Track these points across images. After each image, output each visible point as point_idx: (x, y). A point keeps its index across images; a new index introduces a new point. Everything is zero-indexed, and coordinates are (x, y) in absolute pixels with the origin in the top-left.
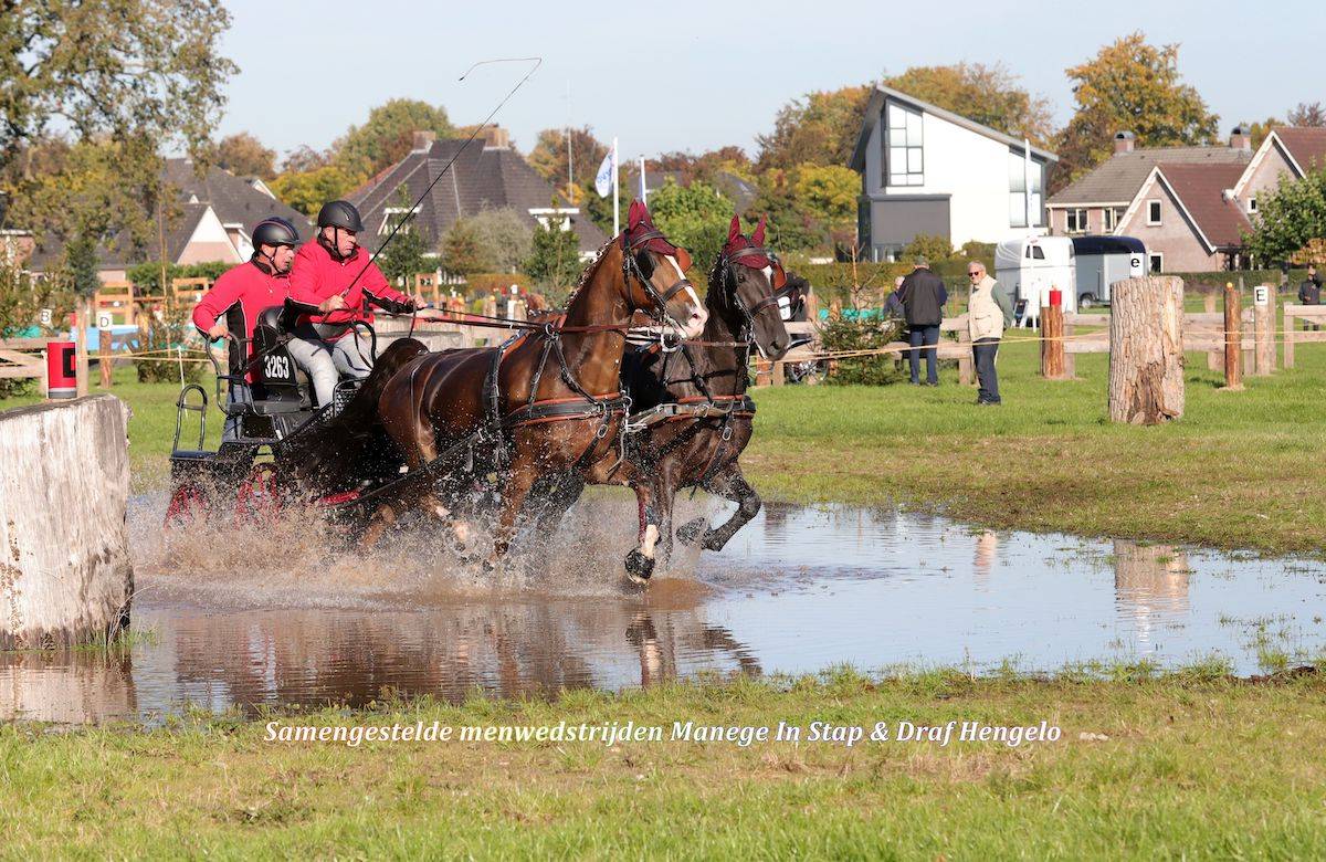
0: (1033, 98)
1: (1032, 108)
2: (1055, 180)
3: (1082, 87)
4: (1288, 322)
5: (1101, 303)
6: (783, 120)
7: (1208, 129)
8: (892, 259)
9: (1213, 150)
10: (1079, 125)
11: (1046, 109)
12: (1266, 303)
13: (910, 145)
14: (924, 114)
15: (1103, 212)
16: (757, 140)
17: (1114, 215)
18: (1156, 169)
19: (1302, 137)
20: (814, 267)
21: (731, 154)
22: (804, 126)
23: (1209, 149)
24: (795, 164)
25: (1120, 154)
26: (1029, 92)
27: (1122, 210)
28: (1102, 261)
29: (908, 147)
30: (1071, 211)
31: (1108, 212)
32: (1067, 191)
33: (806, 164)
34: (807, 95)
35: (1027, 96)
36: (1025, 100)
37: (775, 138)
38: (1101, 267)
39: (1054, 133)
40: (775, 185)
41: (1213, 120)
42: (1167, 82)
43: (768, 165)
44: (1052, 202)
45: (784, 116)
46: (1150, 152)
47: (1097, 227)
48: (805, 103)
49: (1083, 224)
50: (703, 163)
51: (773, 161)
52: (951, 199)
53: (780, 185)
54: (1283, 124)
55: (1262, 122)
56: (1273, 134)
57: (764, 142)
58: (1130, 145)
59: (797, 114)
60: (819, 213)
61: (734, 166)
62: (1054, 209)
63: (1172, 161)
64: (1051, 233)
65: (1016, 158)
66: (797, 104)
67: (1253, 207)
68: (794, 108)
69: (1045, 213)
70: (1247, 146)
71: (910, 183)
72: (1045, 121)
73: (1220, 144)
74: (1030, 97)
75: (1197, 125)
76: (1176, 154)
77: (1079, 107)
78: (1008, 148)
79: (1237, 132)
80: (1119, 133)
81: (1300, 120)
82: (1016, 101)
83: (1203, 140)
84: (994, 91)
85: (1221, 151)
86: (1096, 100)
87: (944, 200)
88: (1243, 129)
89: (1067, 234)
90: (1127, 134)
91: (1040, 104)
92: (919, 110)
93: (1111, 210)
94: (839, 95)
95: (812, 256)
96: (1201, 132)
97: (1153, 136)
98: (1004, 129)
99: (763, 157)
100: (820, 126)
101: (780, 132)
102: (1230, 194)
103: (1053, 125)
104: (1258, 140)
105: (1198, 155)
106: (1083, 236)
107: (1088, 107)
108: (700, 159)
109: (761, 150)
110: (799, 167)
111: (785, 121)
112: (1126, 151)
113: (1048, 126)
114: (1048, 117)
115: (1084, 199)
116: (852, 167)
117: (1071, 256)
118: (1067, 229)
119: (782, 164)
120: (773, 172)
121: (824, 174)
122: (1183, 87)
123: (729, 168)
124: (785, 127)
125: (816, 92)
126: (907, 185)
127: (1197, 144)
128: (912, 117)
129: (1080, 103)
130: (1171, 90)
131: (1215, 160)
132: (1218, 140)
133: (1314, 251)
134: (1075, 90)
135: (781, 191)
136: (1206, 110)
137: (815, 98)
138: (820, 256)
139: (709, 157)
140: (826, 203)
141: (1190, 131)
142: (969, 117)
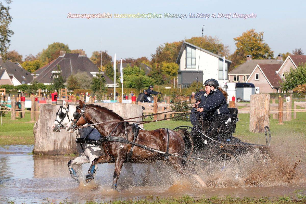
0: (225, 46)
1: (225, 49)
2: (231, 67)
3: (238, 43)
4: (295, 106)
5: (242, 101)
6: (158, 50)
7: (271, 55)
8: (187, 88)
9: (273, 60)
10: (237, 53)
11: (228, 49)
12: (289, 101)
13: (192, 57)
14: (196, 49)
15: (243, 76)
16: (151, 55)
17: (246, 77)
18: (258, 65)
19: (297, 58)
20: (166, 89)
21: (144, 59)
22: (164, 52)
23: (272, 60)
24: (161, 62)
25: (248, 61)
26: (223, 44)
27: (248, 76)
28: (243, 89)
29: (192, 58)
30: (235, 76)
31: (244, 76)
32: (234, 71)
33: (165, 62)
34: (165, 44)
35: (223, 45)
36: (223, 46)
37: (156, 55)
38: (243, 91)
39: (230, 55)
40: (156, 67)
41: (272, 52)
42: (260, 42)
43: (154, 62)
44: (230, 73)
45: (159, 49)
46: (256, 61)
47: (241, 80)
48: (164, 46)
49: (238, 80)
50: (137, 61)
51: (156, 61)
52: (203, 72)
53: (158, 67)
54: (291, 54)
55: (285, 53)
56: (289, 56)
57: (153, 56)
58: (251, 59)
59: (162, 48)
60: (168, 75)
61: (145, 62)
62: (230, 75)
63: (262, 63)
64: (229, 82)
65: (221, 62)
66: (162, 46)
67: (283, 76)
68: (161, 47)
69: (228, 76)
70: (282, 60)
71: (192, 67)
73: (274, 59)
75: (268, 54)
76: (263, 61)
77: (237, 48)
78: (218, 59)
79: (279, 56)
80: (248, 55)
81: (296, 53)
82: (220, 47)
83: (270, 58)
84: (214, 43)
85: (275, 61)
86: (241, 47)
87: (201, 72)
88: (281, 55)
89: (234, 82)
90: (250, 56)
91: (226, 47)
92: (195, 48)
93: (245, 76)
94: (173, 44)
95: (166, 86)
96: (270, 56)
97: (256, 56)
98: (217, 53)
99: (153, 60)
100: (168, 52)
101: (157, 54)
102: (277, 72)
103: (230, 53)
104: (285, 58)
105: (269, 62)
106: (238, 83)
107: (239, 48)
108: (136, 60)
109: (152, 58)
110: (162, 63)
111: (159, 50)
112: (249, 60)
113: (228, 53)
114: (228, 51)
115: (238, 73)
116: (177, 63)
117: (235, 88)
118: (233, 80)
119: (158, 62)
120: (156, 64)
121: (170, 65)
122: (265, 43)
123: (143, 62)
124: (159, 52)
125: (167, 43)
127: (268, 59)
128: (193, 50)
129: (237, 47)
130: (261, 44)
131: (273, 63)
132: (274, 58)
133: (299, 88)
134: (236, 44)
135: (158, 69)
136: (270, 50)
137: (167, 44)
138: (168, 86)
139: (139, 59)
140: (169, 73)
141: (266, 55)
142: (208, 50)
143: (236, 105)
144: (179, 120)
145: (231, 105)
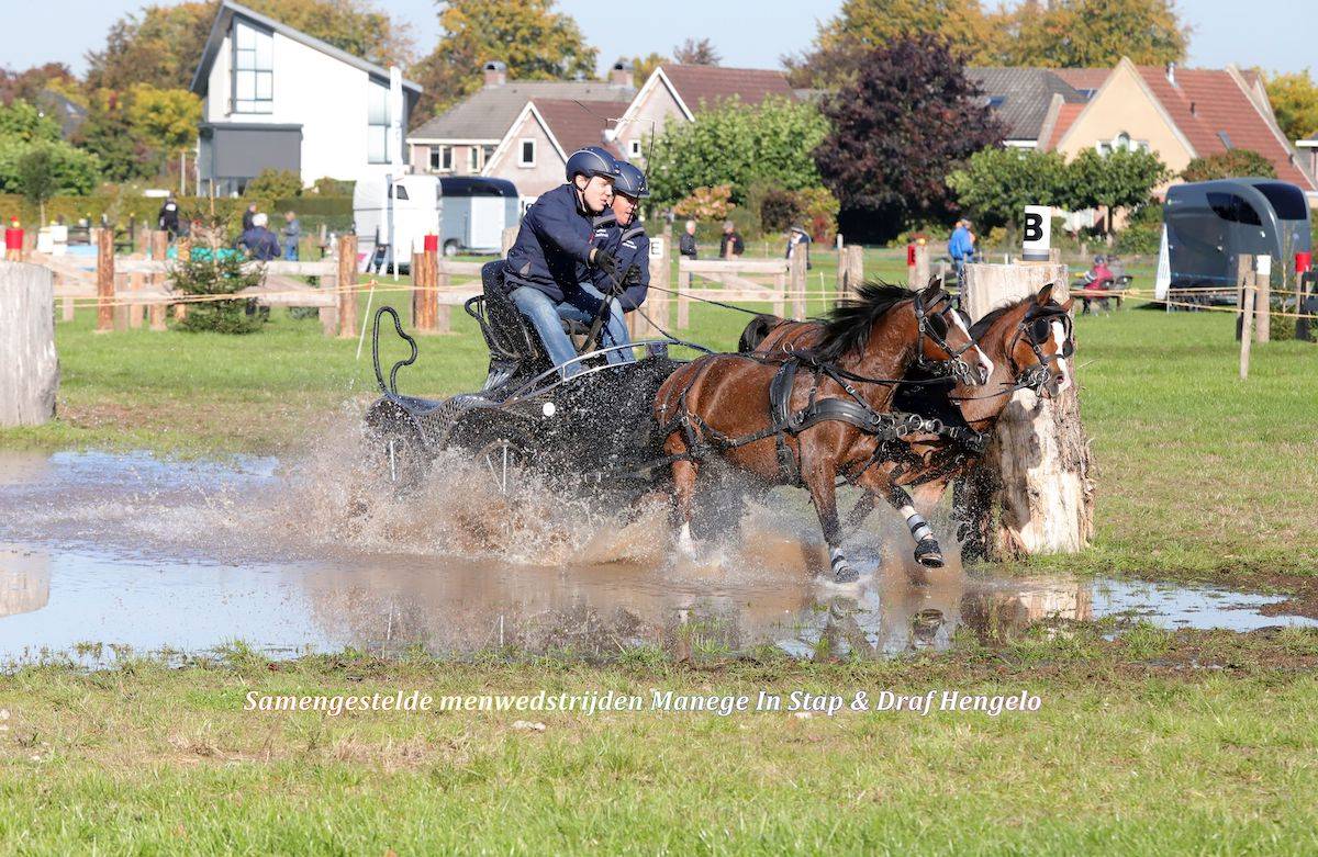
0: (394, 22)
1: (393, 34)
2: (418, 109)
3: (448, 12)
4: (684, 279)
5: (466, 251)
6: (117, 33)
7: (585, 66)
8: (235, 195)
9: (592, 86)
10: (445, 52)
11: (408, 34)
12: (661, 256)
13: (259, 68)
14: (275, 34)
15: (470, 150)
16: (85, 56)
17: (481, 154)
18: (531, 105)
19: (691, 76)
20: (148, 200)
21: (57, 71)
22: (139, 43)
23: (587, 85)
24: (128, 84)
25: (490, 86)
26: (390, 15)
27: (490, 149)
28: (469, 204)
29: (256, 71)
30: (435, 147)
31: (475, 150)
32: (431, 125)
33: (142, 85)
34: (144, 9)
35: (388, 19)
36: (386, 24)
37: (106, 54)
38: (468, 212)
39: (417, 61)
40: (106, 107)
41: (592, 53)
42: (542, 9)
43: (99, 85)
44: (414, 137)
45: (118, 31)
46: (523, 86)
47: (463, 167)
48: (141, 17)
49: (447, 163)
50: (28, 80)
51: (106, 80)
52: (303, 130)
53: (113, 107)
54: (667, 60)
55: (644, 57)
56: (659, 71)
57: (94, 59)
58: (501, 79)
59: (132, 28)
60: (155, 140)
61: (60, 85)
62: (416, 145)
63: (549, 96)
64: (412, 171)
65: (378, 89)
66: (132, 17)
67: (635, 150)
68: (129, 22)
69: (406, 147)
70: (630, 84)
71: (258, 110)
72: (406, 48)
73: (597, 80)
74: (392, 20)
75: (573, 58)
76: (551, 89)
77: (445, 33)
78: (367, 75)
79: (619, 67)
80: (489, 63)
81: (687, 57)
82: (375, 24)
83: (580, 74)
84: (351, 11)
85: (602, 87)
86: (463, 26)
87: (295, 130)
88: (626, 64)
89: (431, 173)
90: (497, 65)
91: (402, 29)
92: (269, 30)
93: (478, 148)
94: (177, 10)
95: (147, 188)
96: (580, 66)
97: (522, 68)
98: (361, 53)
99: (92, 75)
100: (159, 44)
101: (112, 49)
102: (610, 135)
103: (415, 52)
104: (643, 77)
105: (576, 90)
106: (448, 176)
107: (454, 33)
108: (23, 76)
109: (90, 67)
110: (133, 88)
111: (119, 36)
112: (496, 84)
113: (410, 52)
114: (410, 43)
115: (450, 135)
116: (194, 91)
117: (439, 198)
118: (429, 167)
119: (114, 85)
120: (105, 94)
121: (164, 97)
122: (560, 15)
123: (54, 85)
124: (117, 43)
125: (153, 7)
126: (255, 113)
127: (573, 79)
128: (261, 37)
129: (446, 28)
130: (546, 18)
131: (593, 97)
132: (597, 75)
133: (701, 201)
134: (441, 14)
135: (114, 114)
136: (583, 41)
137: (153, 12)
138: (155, 187)
139: (32, 73)
140: (161, 131)
141: (566, 63)
142: (323, 39)
143: (440, 270)
144: (203, 329)
145: (421, 268)
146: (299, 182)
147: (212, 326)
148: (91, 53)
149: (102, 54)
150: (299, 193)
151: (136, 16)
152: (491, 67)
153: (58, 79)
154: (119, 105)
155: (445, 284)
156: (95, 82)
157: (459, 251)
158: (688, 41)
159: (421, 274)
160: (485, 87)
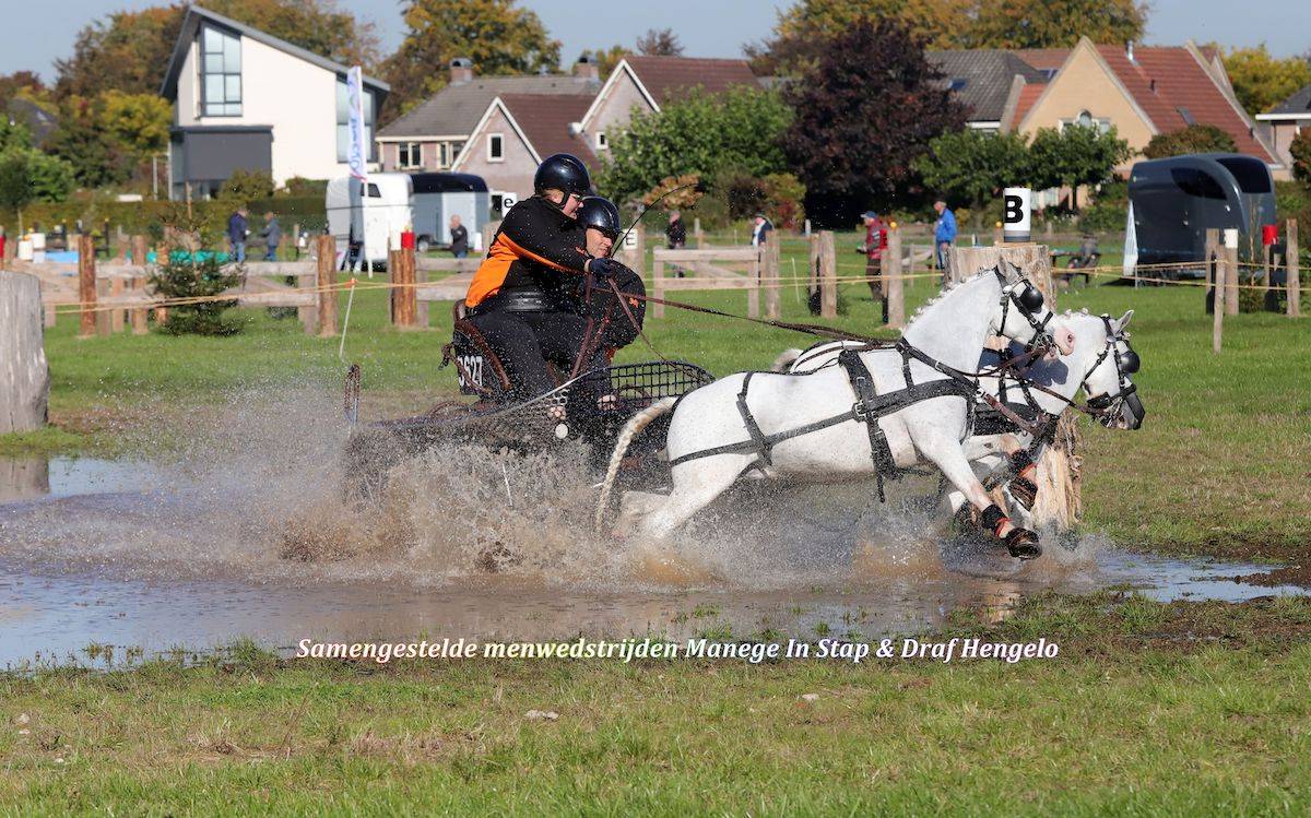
0: (358, 21)
1: (358, 33)
2: (386, 107)
3: (412, 10)
4: (658, 268)
5: (438, 247)
6: (85, 40)
7: (550, 59)
8: (208, 197)
9: (557, 80)
10: (410, 50)
11: (373, 33)
12: (635, 247)
13: (227, 70)
14: (243, 38)
15: (438, 147)
16: (53, 64)
17: (450, 150)
18: (497, 100)
19: (655, 67)
20: (121, 204)
21: (26, 80)
22: (107, 49)
23: (553, 79)
24: (98, 91)
25: (456, 83)
26: (354, 14)
27: (458, 145)
28: (440, 200)
29: (225, 74)
30: (404, 145)
31: (443, 146)
32: (400, 124)
33: (112, 91)
34: (110, 16)
35: (353, 19)
36: (350, 24)
37: (75, 62)
38: (439, 208)
39: (383, 60)
40: (77, 114)
41: (556, 47)
43: (69, 92)
44: (382, 135)
45: (85, 38)
46: (488, 82)
47: (432, 163)
48: (108, 24)
49: (416, 160)
51: (74, 87)
52: (273, 131)
53: (84, 114)
54: (632, 52)
55: (607, 48)
56: (623, 63)
57: (63, 66)
58: (468, 75)
59: (99, 36)
60: (126, 145)
61: (30, 93)
62: (384, 143)
63: (516, 91)
64: (382, 169)
66: (99, 24)
67: (602, 142)
68: (96, 29)
69: (374, 146)
70: (595, 76)
71: (228, 112)
72: (372, 47)
73: (562, 73)
74: (356, 21)
75: (537, 53)
76: (518, 84)
77: (409, 32)
78: (334, 76)
79: (583, 60)
80: (455, 60)
81: (650, 48)
82: (340, 24)
83: (544, 68)
84: (316, 12)
85: (567, 80)
87: (265, 132)
88: (590, 57)
89: (401, 171)
90: (463, 61)
91: (367, 28)
92: (236, 34)
93: (447, 144)
94: (146, 16)
95: (120, 193)
96: (544, 60)
97: (487, 65)
98: (326, 53)
99: (61, 83)
100: (125, 50)
101: (80, 56)
102: (577, 127)
103: (380, 50)
104: (607, 69)
105: (541, 85)
106: (418, 173)
107: (419, 32)
109: (59, 75)
110: (103, 95)
111: (86, 43)
112: (463, 81)
113: (375, 51)
114: (375, 42)
115: (418, 132)
116: (164, 95)
117: (410, 195)
118: (398, 164)
119: (84, 91)
120: (75, 101)
121: (135, 103)
122: (523, 10)
123: (24, 94)
124: (85, 50)
125: (120, 12)
126: (225, 116)
127: (538, 73)
128: (230, 41)
129: (411, 26)
130: (509, 14)
131: (559, 91)
132: (561, 68)
133: (669, 191)
134: (405, 12)
135: (85, 121)
136: (546, 36)
137: (118, 19)
138: (128, 192)
140: (132, 135)
141: (530, 58)
142: (289, 40)
143: (417, 266)
144: (184, 331)
145: (398, 265)
146: (270, 183)
147: (195, 329)
148: (60, 62)
149: (70, 62)
150: (271, 194)
151: (103, 23)
152: (457, 64)
153: (29, 88)
154: (90, 111)
155: (423, 280)
156: (64, 89)
157: (432, 247)
158: (651, 31)
159: (398, 272)
160: (452, 84)
